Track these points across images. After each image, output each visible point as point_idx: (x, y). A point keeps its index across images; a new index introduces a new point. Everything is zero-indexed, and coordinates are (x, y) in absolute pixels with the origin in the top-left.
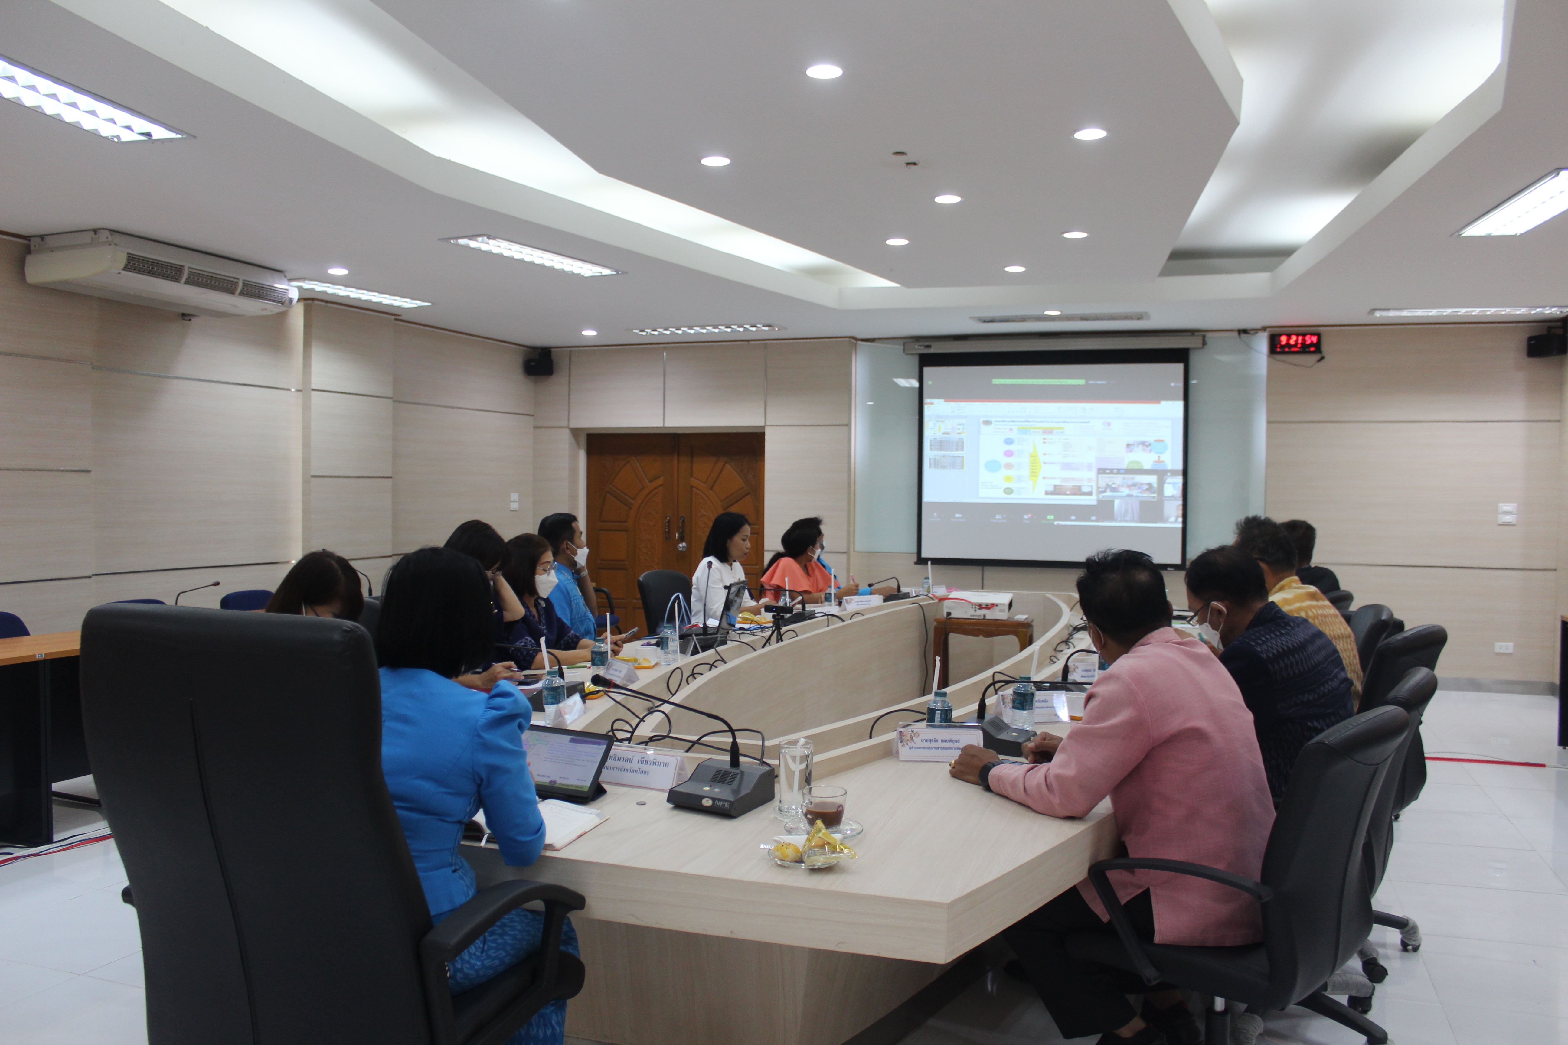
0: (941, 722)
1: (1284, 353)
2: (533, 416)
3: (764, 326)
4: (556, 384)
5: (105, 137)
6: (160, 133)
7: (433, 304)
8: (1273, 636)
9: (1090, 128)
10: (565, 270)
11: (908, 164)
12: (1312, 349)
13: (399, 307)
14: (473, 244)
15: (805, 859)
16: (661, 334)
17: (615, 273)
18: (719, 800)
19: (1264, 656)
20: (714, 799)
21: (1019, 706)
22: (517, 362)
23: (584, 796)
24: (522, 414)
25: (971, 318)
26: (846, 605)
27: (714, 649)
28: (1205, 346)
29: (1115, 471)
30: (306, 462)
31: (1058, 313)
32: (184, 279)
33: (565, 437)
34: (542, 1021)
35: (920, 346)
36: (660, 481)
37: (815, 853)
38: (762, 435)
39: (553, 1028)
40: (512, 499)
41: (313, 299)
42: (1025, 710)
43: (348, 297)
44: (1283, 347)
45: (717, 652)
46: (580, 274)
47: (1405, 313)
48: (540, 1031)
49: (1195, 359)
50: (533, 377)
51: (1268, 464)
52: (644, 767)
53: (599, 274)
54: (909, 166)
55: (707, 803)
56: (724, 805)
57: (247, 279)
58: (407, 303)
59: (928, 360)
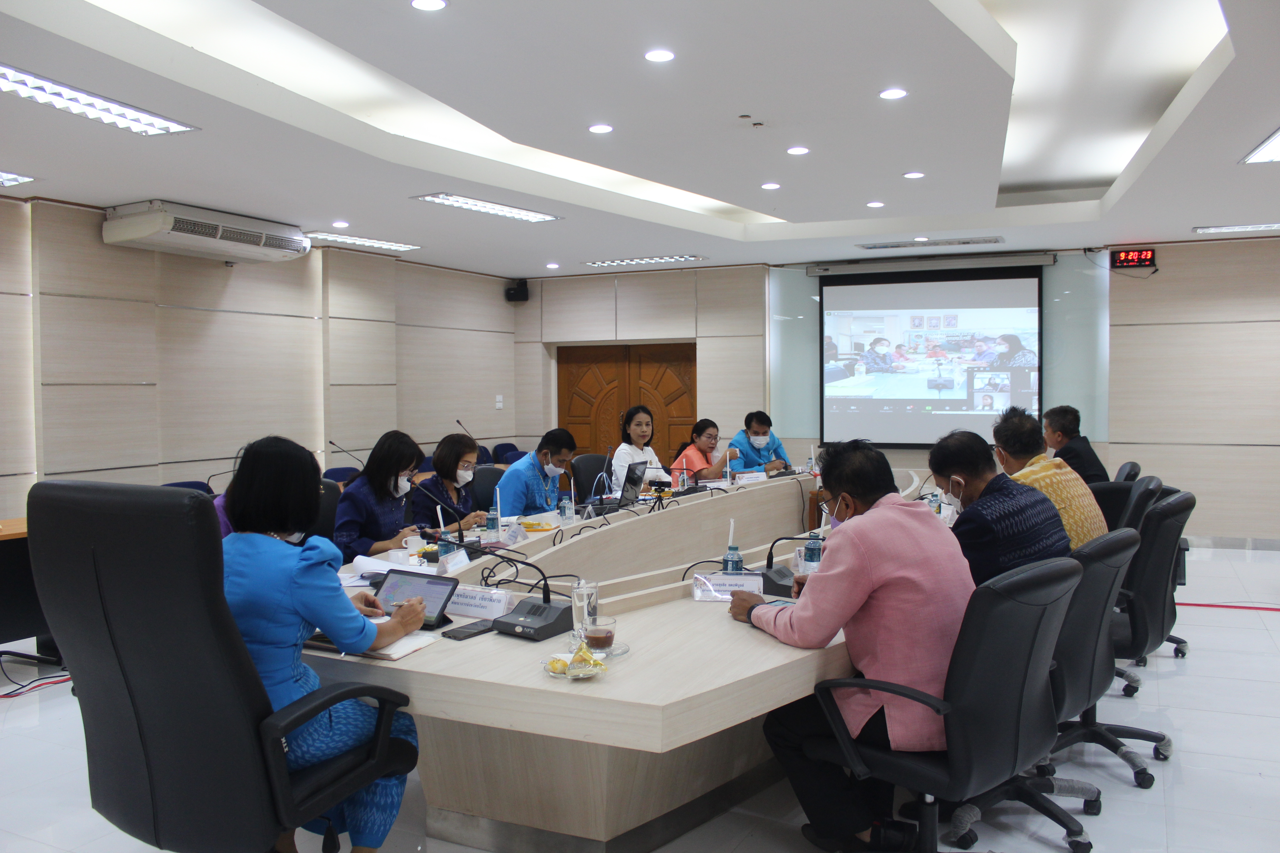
0: (733, 570)
1: (1123, 267)
2: (514, 333)
3: (690, 257)
4: (531, 307)
5: (135, 133)
6: (175, 128)
7: (421, 247)
8: (997, 502)
9: (893, 89)
10: (516, 217)
11: (755, 124)
12: (1147, 263)
13: (396, 250)
14: (437, 200)
15: (566, 672)
16: (628, 264)
17: (555, 219)
18: (528, 627)
19: (989, 518)
20: (523, 627)
21: (809, 558)
22: (500, 290)
23: (432, 624)
24: (505, 332)
25: (855, 245)
26: (739, 481)
27: (603, 516)
28: (1056, 263)
29: (982, 369)
30: (326, 374)
31: (926, 239)
32: (219, 236)
33: (539, 349)
34: (384, 792)
35: (820, 269)
36: (615, 383)
37: (574, 667)
38: (694, 345)
39: (393, 797)
40: (497, 400)
41: (329, 247)
42: (813, 562)
43: (354, 244)
44: (1122, 262)
45: (605, 518)
46: (528, 220)
47: (1224, 230)
48: (382, 799)
49: (1049, 275)
50: (513, 303)
51: (1112, 360)
52: (484, 603)
53: (543, 220)
54: (756, 126)
55: (519, 629)
56: (530, 632)
57: (270, 233)
58: (402, 248)
59: (826, 281)
